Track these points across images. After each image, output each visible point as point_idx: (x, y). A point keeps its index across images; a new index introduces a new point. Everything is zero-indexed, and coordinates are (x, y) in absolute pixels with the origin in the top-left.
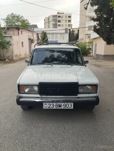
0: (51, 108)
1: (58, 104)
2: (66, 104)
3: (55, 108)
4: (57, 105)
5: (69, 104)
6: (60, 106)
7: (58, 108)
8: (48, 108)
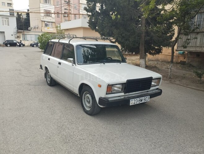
0: (136, 104)
1: (140, 98)
2: (145, 97)
3: (138, 103)
4: (140, 100)
5: (147, 97)
6: (142, 101)
7: (140, 103)
8: (133, 104)
